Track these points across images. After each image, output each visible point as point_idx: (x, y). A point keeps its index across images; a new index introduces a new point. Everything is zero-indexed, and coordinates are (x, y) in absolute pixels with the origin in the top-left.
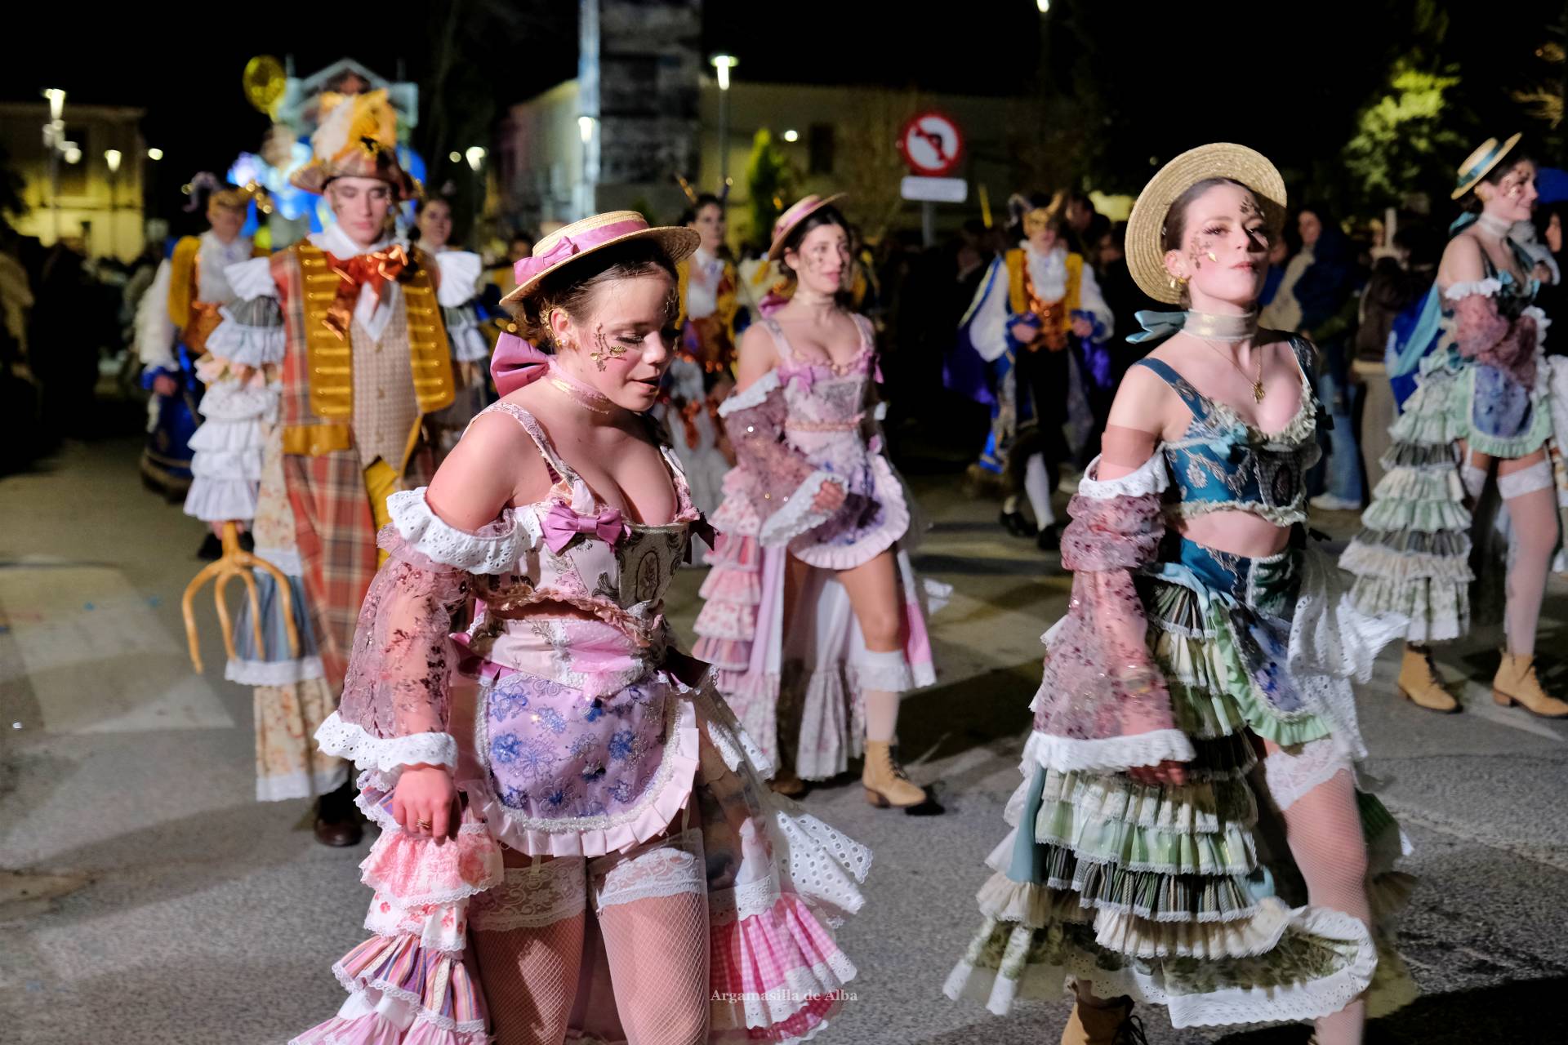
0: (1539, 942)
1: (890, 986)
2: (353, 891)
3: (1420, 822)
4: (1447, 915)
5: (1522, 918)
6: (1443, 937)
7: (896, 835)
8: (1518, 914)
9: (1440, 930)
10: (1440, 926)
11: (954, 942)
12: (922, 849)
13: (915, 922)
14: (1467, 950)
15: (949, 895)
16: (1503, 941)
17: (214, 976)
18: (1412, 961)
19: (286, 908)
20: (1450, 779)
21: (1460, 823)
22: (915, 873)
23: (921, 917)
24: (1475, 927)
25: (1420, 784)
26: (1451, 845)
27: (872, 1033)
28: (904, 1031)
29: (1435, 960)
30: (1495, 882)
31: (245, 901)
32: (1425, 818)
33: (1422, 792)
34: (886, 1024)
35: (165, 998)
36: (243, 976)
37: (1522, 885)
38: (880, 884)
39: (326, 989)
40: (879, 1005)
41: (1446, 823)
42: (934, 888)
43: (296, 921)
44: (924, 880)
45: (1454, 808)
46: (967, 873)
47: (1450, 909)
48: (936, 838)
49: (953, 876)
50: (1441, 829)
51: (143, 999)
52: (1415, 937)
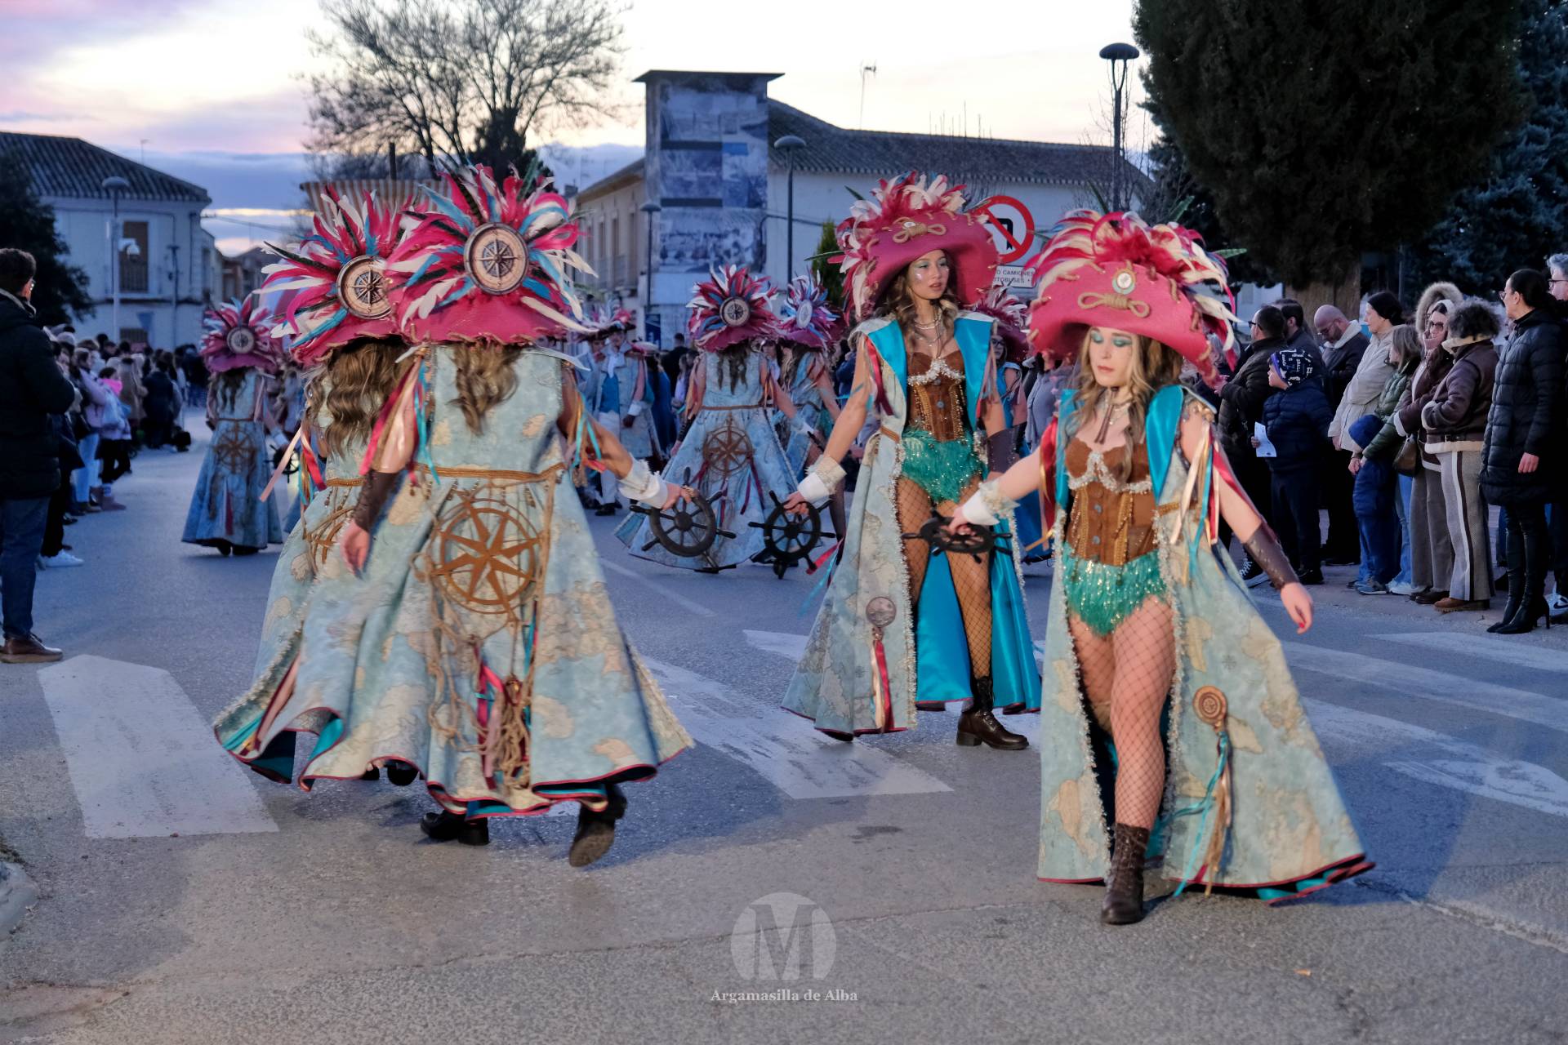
2: (396, 1004)
3: (1517, 933)
7: (962, 946)
12: (990, 960)
13: (982, 1039)
15: (1018, 1011)
19: (328, 1022)
20: (1548, 889)
21: (1559, 935)
22: (983, 986)
23: (989, 1034)
25: (1516, 894)
26: (1551, 958)
31: (286, 1014)
32: (1523, 929)
33: (1519, 902)
38: (947, 998)
41: (1545, 935)
42: (1002, 1002)
44: (992, 994)
45: (1553, 919)
46: (1037, 986)
47: (1551, 1028)
48: (1005, 950)
49: (1023, 990)
50: (1538, 942)
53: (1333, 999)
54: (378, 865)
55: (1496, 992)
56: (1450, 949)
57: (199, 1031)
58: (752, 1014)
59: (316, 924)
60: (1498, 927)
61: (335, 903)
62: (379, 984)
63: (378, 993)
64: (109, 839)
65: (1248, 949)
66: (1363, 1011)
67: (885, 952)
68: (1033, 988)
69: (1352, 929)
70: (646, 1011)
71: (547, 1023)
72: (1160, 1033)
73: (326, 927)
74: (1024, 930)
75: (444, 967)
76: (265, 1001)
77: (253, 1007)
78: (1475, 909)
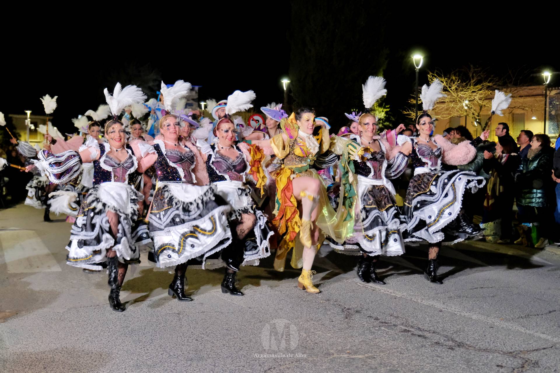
0: (420, 324)
1: (242, 339)
3: (387, 292)
4: (395, 317)
5: (415, 317)
6: (394, 323)
8: (414, 317)
9: (393, 321)
10: (393, 320)
11: (260, 327)
13: (249, 321)
14: (401, 326)
16: (410, 324)
17: (49, 340)
18: (385, 329)
21: (397, 292)
22: (250, 308)
24: (403, 320)
26: (395, 298)
27: (237, 352)
28: (246, 352)
29: (393, 329)
30: (408, 308)
31: (60, 318)
32: (388, 291)
34: (241, 350)
35: (34, 346)
36: (57, 339)
37: (415, 309)
39: (81, 343)
40: (239, 344)
42: (255, 312)
43: (74, 324)
44: (252, 310)
47: (396, 315)
50: (392, 294)
51: (27, 346)
52: (387, 323)
53: (341, 309)
54: (89, 280)
55: (382, 307)
56: (370, 297)
57: (36, 323)
58: (188, 316)
59: (71, 295)
60: (382, 291)
61: (76, 289)
62: (87, 310)
63: (87, 312)
64: (14, 273)
65: (319, 297)
66: (348, 312)
67: (224, 300)
68: (263, 308)
69: (345, 292)
70: (159, 316)
71: (133, 319)
72: (296, 319)
73: (73, 295)
74: (261, 294)
75: (105, 306)
76: (55, 315)
77: (52, 317)
78: (376, 287)
